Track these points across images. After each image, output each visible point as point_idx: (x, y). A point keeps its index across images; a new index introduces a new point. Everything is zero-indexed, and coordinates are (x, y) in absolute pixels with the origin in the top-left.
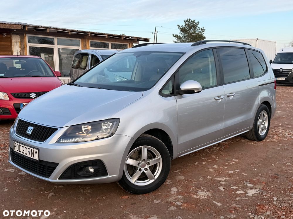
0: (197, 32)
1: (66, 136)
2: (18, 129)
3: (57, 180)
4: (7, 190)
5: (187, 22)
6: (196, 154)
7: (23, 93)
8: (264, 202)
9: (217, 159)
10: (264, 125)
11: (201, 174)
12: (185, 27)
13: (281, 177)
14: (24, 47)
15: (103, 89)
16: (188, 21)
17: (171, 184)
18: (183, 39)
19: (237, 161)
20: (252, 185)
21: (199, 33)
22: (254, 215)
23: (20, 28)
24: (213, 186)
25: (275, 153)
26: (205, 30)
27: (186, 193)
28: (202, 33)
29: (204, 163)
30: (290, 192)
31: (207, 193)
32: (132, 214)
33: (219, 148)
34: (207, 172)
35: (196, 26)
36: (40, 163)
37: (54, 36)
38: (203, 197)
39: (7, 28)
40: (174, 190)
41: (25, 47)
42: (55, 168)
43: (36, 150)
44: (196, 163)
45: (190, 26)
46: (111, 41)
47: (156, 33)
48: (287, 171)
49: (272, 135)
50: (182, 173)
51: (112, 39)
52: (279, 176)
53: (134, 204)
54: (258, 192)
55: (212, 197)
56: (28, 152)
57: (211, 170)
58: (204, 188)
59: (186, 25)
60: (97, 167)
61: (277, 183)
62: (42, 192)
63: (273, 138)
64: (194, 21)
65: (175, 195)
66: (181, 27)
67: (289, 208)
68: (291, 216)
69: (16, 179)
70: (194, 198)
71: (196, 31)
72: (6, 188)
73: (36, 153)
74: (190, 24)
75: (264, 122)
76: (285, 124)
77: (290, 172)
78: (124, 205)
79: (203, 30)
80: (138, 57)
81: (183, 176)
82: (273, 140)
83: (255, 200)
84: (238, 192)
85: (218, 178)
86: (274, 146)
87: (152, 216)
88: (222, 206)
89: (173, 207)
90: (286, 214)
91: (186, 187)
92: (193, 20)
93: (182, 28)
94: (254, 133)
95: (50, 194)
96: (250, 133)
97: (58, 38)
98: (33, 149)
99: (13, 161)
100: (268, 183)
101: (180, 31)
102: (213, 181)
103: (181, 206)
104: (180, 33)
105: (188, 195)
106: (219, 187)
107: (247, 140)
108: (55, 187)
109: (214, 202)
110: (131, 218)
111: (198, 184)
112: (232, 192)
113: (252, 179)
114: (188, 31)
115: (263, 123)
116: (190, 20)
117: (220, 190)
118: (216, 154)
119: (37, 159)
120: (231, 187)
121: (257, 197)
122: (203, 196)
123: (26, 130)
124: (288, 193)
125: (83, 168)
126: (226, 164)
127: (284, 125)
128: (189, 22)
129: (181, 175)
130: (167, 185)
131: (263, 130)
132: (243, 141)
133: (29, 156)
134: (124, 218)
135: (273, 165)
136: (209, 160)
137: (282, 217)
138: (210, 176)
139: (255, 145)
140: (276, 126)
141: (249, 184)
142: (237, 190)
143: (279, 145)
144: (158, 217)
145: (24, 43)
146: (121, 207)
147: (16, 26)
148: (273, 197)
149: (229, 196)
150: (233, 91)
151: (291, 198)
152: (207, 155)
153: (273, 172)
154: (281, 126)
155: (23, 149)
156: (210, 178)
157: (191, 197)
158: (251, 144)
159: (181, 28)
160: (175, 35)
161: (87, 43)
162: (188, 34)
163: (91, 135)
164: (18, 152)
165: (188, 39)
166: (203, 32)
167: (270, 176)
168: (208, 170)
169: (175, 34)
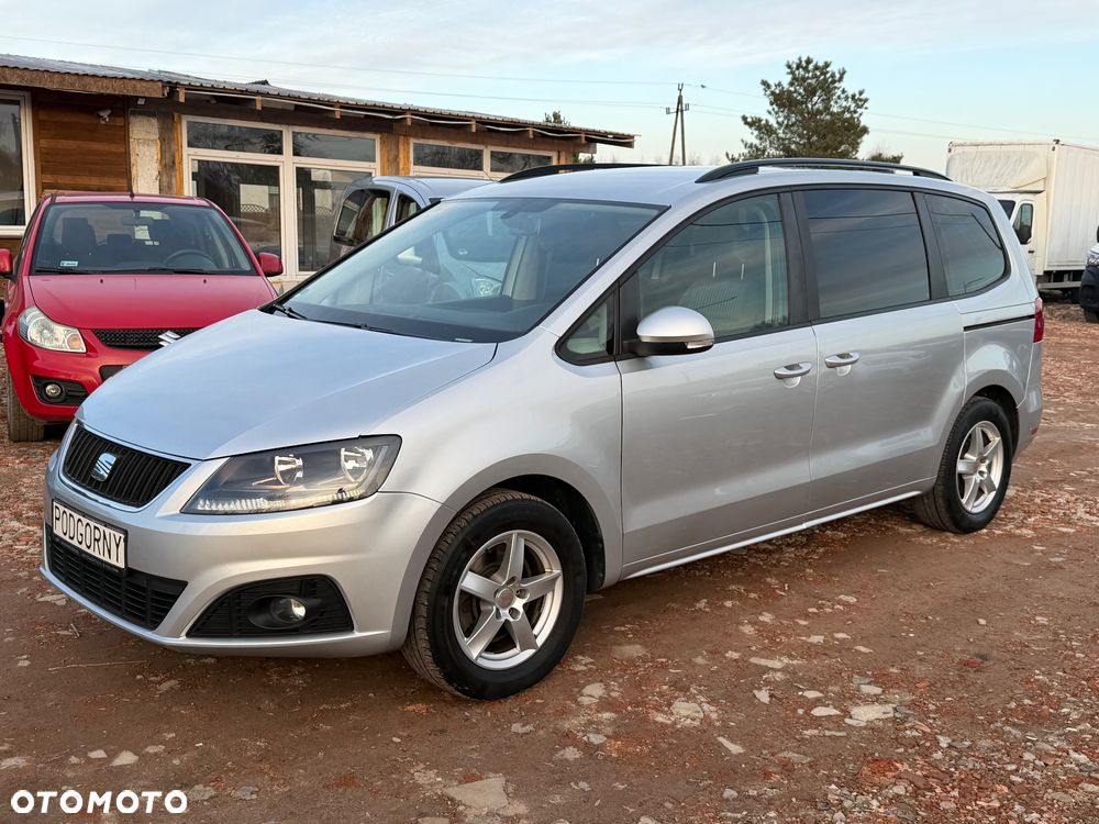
0: (835, 109)
1: (218, 490)
2: (70, 461)
3: (183, 641)
4: (27, 663)
5: (798, 68)
6: (711, 572)
7: (133, 330)
8: (901, 750)
9: (784, 591)
10: (985, 476)
11: (706, 642)
12: (792, 89)
13: (996, 667)
14: (174, 163)
15: (371, 329)
16: (804, 64)
17: (590, 670)
18: (781, 135)
19: (852, 600)
20: (878, 690)
21: (844, 112)
22: (845, 791)
23: (157, 93)
24: (733, 687)
25: (1007, 578)
26: (866, 100)
27: (630, 704)
28: (855, 112)
29: (728, 604)
30: (1007, 722)
31: (706, 707)
32: (422, 766)
33: (806, 551)
34: (730, 636)
35: (831, 86)
36: (129, 579)
37: (280, 123)
38: (689, 721)
39: (113, 93)
40: (594, 691)
41: (177, 161)
42: (175, 598)
43: (118, 535)
44: (702, 604)
45: (810, 84)
46: (492, 145)
47: (680, 110)
48: (1027, 646)
49: (1025, 512)
50: (640, 636)
51: (493, 134)
52: (987, 663)
53: (442, 731)
54: (891, 715)
55: (718, 724)
56: (95, 539)
57: (748, 630)
58: (700, 692)
59: (795, 80)
60: (315, 602)
61: (971, 688)
62: (139, 677)
63: (1023, 525)
64: (827, 65)
65: (591, 710)
66: (773, 88)
67: (979, 777)
68: (977, 805)
69: (66, 629)
70: (656, 722)
71: (832, 103)
72: (25, 657)
73: (118, 546)
74: (808, 78)
75: (987, 462)
76: (1090, 472)
77: (1034, 651)
78: (405, 734)
79: (861, 100)
80: (509, 217)
81: (638, 646)
82: (1018, 531)
83: (869, 741)
84: (818, 712)
85: (762, 657)
86: (1015, 553)
87: (491, 775)
88: (745, 754)
89: (571, 748)
90: (962, 795)
91: (638, 684)
92: (821, 64)
93: (777, 91)
94: (940, 501)
95: (165, 686)
96: (926, 501)
97: (298, 129)
98: (108, 531)
99: (53, 569)
100: (939, 685)
101: (772, 104)
102: (742, 668)
103: (600, 747)
104: (770, 113)
105: (636, 713)
106: (756, 689)
107: (919, 528)
108: (188, 661)
109: (721, 739)
110: (416, 778)
111: (686, 676)
112: (795, 710)
113: (884, 668)
114: (803, 103)
115: (983, 468)
116: (809, 61)
117: (756, 701)
118: (786, 575)
119: (121, 565)
120: (800, 693)
121: (882, 732)
122: (687, 717)
123: (93, 465)
124: (999, 724)
125: (271, 599)
126: (811, 610)
127: (1087, 476)
128: (806, 69)
129: (633, 643)
130: (575, 673)
131: (981, 492)
132: (903, 530)
133: (96, 554)
134: (394, 776)
135: (982, 622)
136: (752, 595)
137: (943, 805)
138: (735, 651)
139: (940, 548)
140: (1052, 481)
141: (869, 684)
142: (817, 702)
143: (1034, 551)
144: (507, 781)
145: (174, 147)
146: (395, 739)
147: (144, 84)
148: (939, 737)
149: (781, 723)
150: (852, 349)
151: (1002, 743)
152: (750, 575)
153: (971, 649)
154: (1073, 481)
155: (81, 530)
156: (735, 655)
157: (645, 720)
158: (929, 541)
159: (773, 93)
160: (749, 120)
161: (401, 148)
162: (802, 114)
163: (301, 488)
164: (67, 538)
165: (799, 136)
166: (861, 107)
167: (957, 660)
168: (737, 630)
169: (750, 115)
